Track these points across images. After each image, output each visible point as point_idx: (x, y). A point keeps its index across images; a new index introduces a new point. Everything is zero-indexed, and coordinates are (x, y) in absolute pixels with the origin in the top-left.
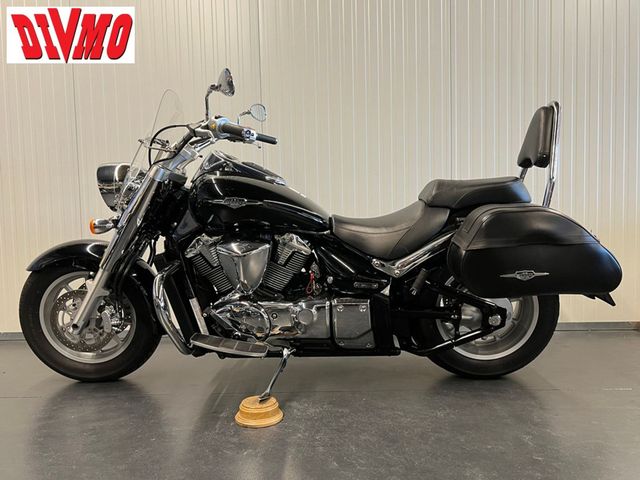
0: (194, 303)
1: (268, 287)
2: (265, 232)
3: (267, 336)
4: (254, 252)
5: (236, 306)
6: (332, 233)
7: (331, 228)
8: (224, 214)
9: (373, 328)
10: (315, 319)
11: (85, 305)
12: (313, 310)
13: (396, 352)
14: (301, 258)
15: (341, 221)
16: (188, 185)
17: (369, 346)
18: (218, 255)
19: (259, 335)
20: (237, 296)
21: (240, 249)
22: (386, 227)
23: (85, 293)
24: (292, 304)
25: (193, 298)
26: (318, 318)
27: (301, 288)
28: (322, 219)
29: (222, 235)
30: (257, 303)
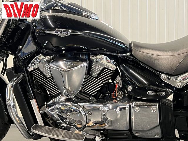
0: (33, 102)
1: (85, 93)
2: (83, 54)
3: (84, 127)
4: (76, 68)
5: (63, 105)
6: (131, 55)
7: (131, 51)
9: (160, 124)
10: (119, 116)
12: (118, 110)
14: (109, 72)
15: (139, 46)
17: (157, 136)
18: (50, 69)
19: (79, 126)
20: (63, 98)
21: (66, 66)
22: (171, 51)
24: (102, 105)
25: (33, 99)
26: (120, 115)
27: (109, 93)
28: (124, 45)
29: (53, 56)
30: (77, 104)
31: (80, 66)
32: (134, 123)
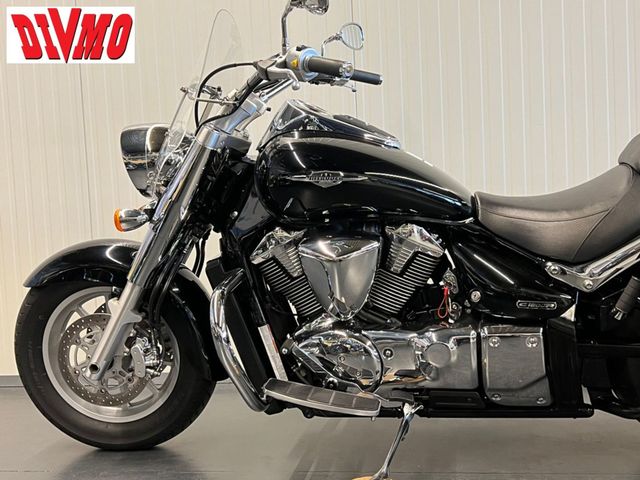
0: (265, 332)
1: (375, 309)
2: (370, 223)
3: (377, 384)
4: (354, 254)
5: (327, 337)
6: (477, 222)
7: (475, 214)
8: (307, 197)
9: (549, 373)
10: (454, 358)
11: (106, 337)
12: (451, 344)
13: (585, 412)
14: (429, 262)
15: (492, 203)
16: (253, 154)
17: (541, 402)
18: (300, 259)
19: (365, 382)
20: (329, 322)
21: (333, 250)
22: (568, 210)
23: (107, 319)
24: (416, 335)
25: (264, 324)
26: (458, 357)
27: (428, 309)
28: (460, 200)
29: (305, 230)
30: (360, 333)
31: (363, 249)
32: (489, 373)
